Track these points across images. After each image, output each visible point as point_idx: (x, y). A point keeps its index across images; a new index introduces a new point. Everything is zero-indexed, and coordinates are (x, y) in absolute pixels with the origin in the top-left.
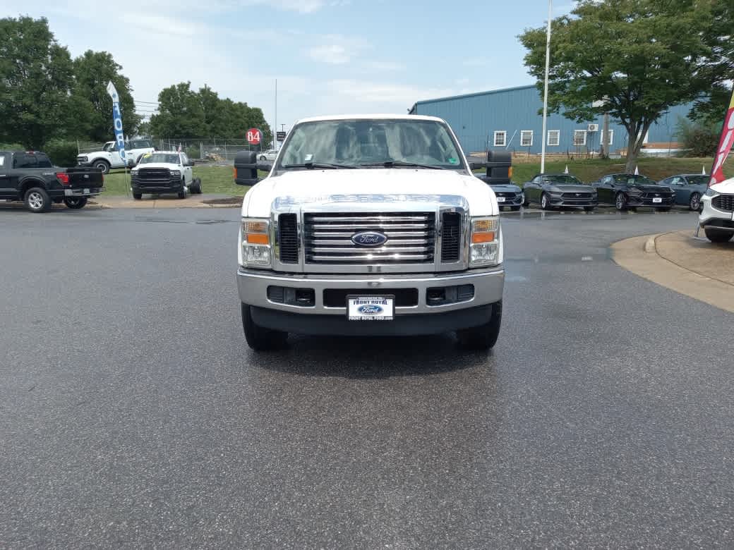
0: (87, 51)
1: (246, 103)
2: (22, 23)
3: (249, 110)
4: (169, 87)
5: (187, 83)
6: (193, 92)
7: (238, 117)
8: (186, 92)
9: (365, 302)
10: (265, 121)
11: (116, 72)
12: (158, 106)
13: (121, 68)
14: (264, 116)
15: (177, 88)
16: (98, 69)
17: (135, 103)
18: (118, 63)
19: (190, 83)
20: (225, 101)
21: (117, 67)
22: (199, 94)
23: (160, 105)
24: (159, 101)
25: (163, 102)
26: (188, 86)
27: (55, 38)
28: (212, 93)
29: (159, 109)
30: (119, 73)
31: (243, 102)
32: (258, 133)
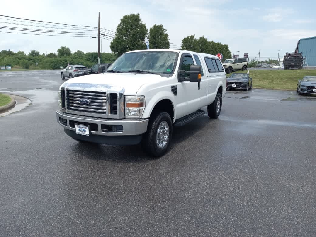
0: (154, 25)
1: (221, 43)
2: (131, 16)
3: (222, 45)
4: (186, 37)
5: (193, 35)
6: (196, 39)
7: (216, 49)
8: (193, 39)
9: (80, 127)
10: (229, 50)
11: (164, 32)
12: (181, 45)
13: (166, 30)
14: (229, 48)
15: (189, 37)
16: (157, 31)
17: (170, 44)
18: (165, 29)
19: (194, 35)
20: (211, 42)
21: (165, 31)
22: (199, 40)
23: (182, 45)
24: (182, 43)
25: (183, 43)
26: (194, 36)
27: (141, 21)
28: (205, 39)
29: (181, 46)
30: (165, 32)
31: (219, 42)
32: (220, 56)
